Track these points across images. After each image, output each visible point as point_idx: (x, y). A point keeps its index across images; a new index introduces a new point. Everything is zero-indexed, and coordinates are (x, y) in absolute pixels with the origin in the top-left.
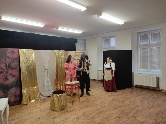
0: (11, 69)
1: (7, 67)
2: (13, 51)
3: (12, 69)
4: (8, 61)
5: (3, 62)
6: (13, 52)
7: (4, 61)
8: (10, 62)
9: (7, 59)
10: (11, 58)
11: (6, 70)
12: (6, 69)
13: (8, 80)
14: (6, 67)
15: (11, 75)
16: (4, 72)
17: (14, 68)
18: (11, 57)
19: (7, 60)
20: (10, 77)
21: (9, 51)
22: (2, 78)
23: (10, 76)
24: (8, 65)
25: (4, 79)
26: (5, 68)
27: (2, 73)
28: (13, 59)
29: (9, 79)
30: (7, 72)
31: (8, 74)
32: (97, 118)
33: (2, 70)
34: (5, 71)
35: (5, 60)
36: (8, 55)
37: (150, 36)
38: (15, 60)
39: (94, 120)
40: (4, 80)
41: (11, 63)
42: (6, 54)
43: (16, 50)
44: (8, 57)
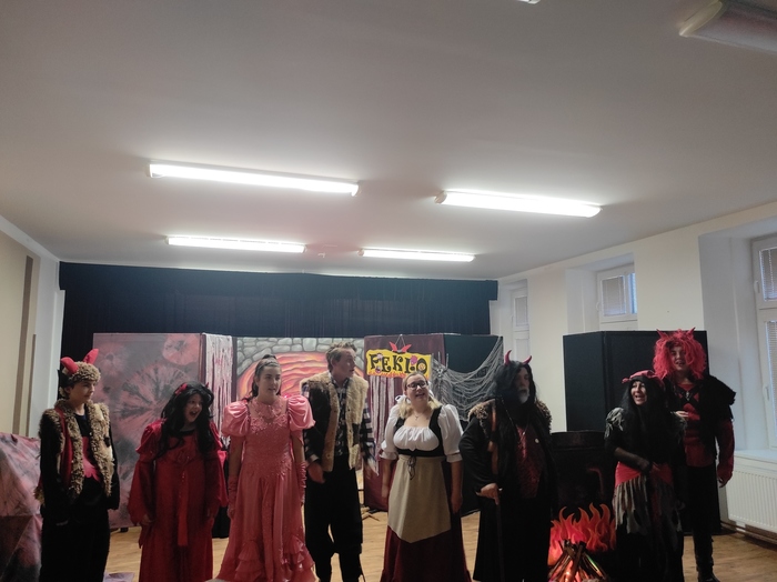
1: (160, 394)
2: (182, 342)
4: (165, 373)
5: (149, 376)
6: (181, 347)
7: (152, 373)
8: (169, 379)
9: (163, 369)
10: (174, 365)
11: (155, 403)
12: (156, 399)
14: (156, 396)
16: (150, 409)
18: (175, 362)
19: (160, 372)
21: (169, 342)
24: (162, 386)
26: (152, 399)
27: (142, 414)
28: (180, 367)
33: (143, 404)
34: (152, 407)
35: (156, 371)
36: (167, 354)
38: (186, 372)
42: (160, 353)
43: (192, 338)
44: (165, 362)
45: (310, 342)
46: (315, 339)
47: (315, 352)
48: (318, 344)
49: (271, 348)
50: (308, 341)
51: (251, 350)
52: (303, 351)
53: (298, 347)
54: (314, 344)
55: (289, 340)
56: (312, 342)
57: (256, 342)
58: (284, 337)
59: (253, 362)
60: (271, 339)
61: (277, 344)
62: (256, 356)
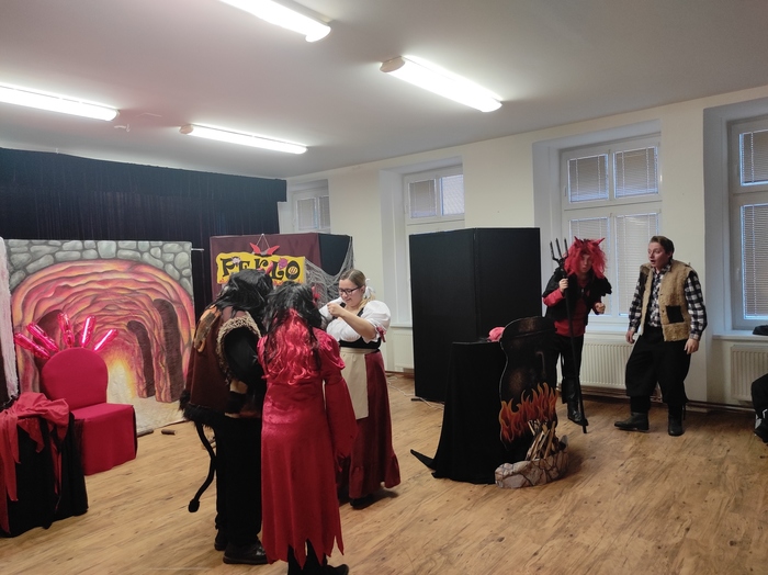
32: (398, 552)
37: (611, 166)
39: (386, 564)
45: (107, 246)
46: (113, 243)
47: (115, 259)
48: (118, 249)
49: (53, 254)
50: (104, 244)
51: (23, 257)
52: (99, 259)
53: (92, 254)
54: (114, 249)
55: (78, 244)
56: (110, 246)
57: (29, 246)
58: (71, 238)
59: (28, 274)
60: (52, 242)
61: (61, 249)
62: (31, 267)
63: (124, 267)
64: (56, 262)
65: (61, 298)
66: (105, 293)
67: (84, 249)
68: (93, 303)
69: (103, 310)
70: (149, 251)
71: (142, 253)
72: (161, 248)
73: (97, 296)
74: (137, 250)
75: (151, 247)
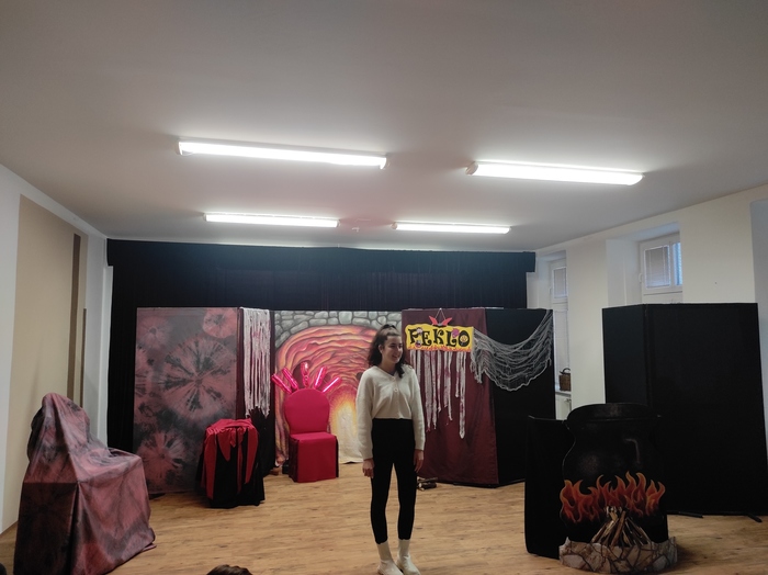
0: (212, 374)
1: (201, 367)
2: (220, 316)
3: (214, 373)
4: (205, 346)
5: (191, 349)
6: (220, 321)
7: (193, 346)
8: (209, 351)
9: (203, 342)
10: (214, 339)
11: (196, 374)
12: (197, 372)
13: (200, 407)
14: (198, 367)
15: (209, 391)
16: (192, 381)
17: (219, 370)
18: (214, 335)
19: (200, 344)
20: (205, 399)
21: (208, 316)
22: (185, 400)
23: (206, 394)
24: (202, 357)
25: (190, 404)
26: (193, 370)
27: (185, 385)
28: (219, 340)
29: (202, 404)
30: (199, 382)
31: (201, 389)
33: (188, 377)
34: (193, 378)
35: (197, 344)
36: (207, 328)
38: (225, 345)
40: (188, 407)
41: (212, 354)
42: (200, 327)
43: (230, 312)
44: (205, 335)
45: (345, 315)
46: (350, 313)
47: (351, 325)
48: (353, 317)
49: (308, 321)
50: (343, 314)
51: (289, 323)
52: (339, 324)
53: (334, 320)
54: (350, 318)
55: (325, 313)
56: (347, 315)
57: (293, 315)
58: (321, 310)
59: (291, 335)
60: (308, 312)
61: (313, 317)
62: (294, 329)
63: (358, 331)
64: (310, 326)
65: (311, 352)
66: (342, 349)
67: (329, 317)
68: (333, 357)
69: (340, 362)
70: (377, 319)
71: (371, 321)
72: (386, 316)
73: (336, 352)
74: (367, 318)
75: (378, 316)
